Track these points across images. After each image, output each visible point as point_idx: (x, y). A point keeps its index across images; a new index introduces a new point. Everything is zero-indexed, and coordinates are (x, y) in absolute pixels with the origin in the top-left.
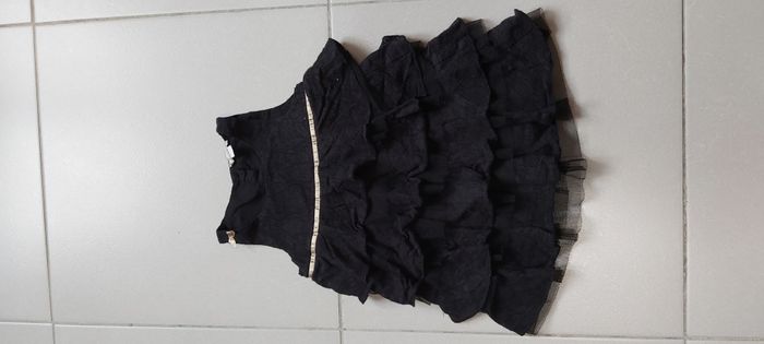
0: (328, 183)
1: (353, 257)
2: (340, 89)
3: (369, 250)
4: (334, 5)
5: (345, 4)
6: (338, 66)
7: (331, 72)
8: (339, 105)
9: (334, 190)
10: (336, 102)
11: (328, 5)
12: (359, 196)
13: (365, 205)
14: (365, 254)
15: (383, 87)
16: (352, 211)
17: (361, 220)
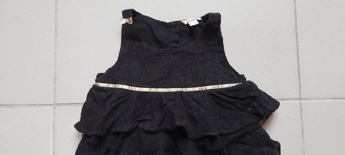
0: (170, 100)
1: (112, 120)
2: (242, 110)
3: (117, 134)
4: (301, 104)
5: (301, 112)
6: (261, 111)
7: (256, 105)
8: (230, 108)
9: (165, 105)
10: (232, 107)
11: (300, 99)
12: (160, 125)
13: (152, 130)
14: (114, 130)
15: (244, 144)
16: (148, 118)
17: (141, 125)
